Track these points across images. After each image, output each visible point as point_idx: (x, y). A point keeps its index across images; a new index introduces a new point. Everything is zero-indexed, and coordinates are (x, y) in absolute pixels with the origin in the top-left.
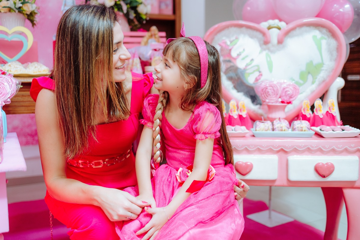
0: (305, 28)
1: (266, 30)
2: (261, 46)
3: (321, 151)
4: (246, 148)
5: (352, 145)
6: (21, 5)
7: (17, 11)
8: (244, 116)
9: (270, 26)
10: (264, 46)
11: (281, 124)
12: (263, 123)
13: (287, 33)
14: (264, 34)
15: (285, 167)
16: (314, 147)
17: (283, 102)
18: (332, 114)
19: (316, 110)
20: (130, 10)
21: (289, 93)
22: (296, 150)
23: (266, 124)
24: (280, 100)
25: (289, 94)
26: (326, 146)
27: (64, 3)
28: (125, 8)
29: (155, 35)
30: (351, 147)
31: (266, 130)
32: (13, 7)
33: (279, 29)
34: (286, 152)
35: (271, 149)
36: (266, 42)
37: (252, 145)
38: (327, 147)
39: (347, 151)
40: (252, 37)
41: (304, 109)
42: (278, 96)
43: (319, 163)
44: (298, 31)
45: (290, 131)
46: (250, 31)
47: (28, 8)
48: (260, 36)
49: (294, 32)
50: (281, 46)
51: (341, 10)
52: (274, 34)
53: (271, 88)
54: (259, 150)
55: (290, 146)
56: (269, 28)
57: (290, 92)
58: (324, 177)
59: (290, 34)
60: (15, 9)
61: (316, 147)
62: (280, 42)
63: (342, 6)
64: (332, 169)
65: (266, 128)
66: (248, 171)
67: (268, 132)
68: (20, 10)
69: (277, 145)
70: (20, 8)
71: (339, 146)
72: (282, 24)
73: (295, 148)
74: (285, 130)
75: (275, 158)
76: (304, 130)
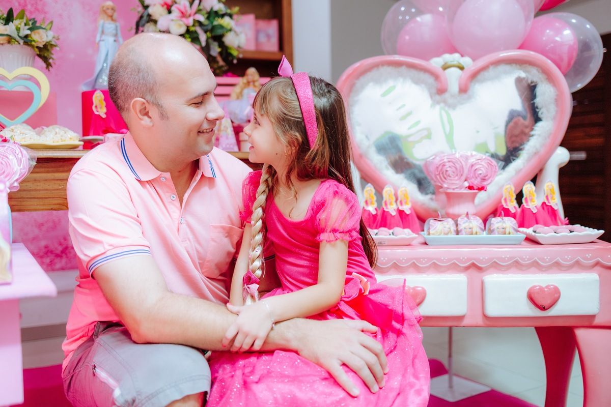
0: (502, 68)
1: (439, 70)
2: (431, 97)
3: (535, 266)
4: (414, 262)
5: (587, 255)
6: (28, 32)
7: (22, 42)
8: (408, 212)
9: (446, 63)
10: (438, 97)
11: (471, 222)
12: (440, 223)
13: (474, 76)
14: (436, 77)
15: (479, 294)
16: (526, 259)
17: (470, 188)
18: (551, 206)
19: (526, 199)
20: (211, 41)
21: (480, 172)
22: (496, 266)
23: (445, 223)
24: (466, 184)
25: (480, 174)
26: (546, 258)
27: (100, 29)
28: (203, 37)
29: (254, 82)
30: (586, 259)
31: (447, 234)
32: (15, 35)
33: (462, 68)
34: (479, 269)
35: (454, 264)
36: (441, 91)
37: (424, 259)
38: (547, 260)
39: (577, 266)
40: (417, 82)
41: (505, 200)
42: (463, 178)
43: (535, 286)
44: (492, 71)
45: (484, 234)
46: (414, 73)
47: (41, 37)
48: (431, 80)
49: (485, 74)
50: (465, 96)
51: (558, 39)
52: (453, 78)
53: (451, 164)
54: (436, 267)
55: (487, 258)
56: (445, 67)
57: (482, 171)
58: (543, 308)
59: (479, 77)
60: (18, 39)
61: (529, 259)
62: (464, 90)
63: (559, 32)
64: (556, 296)
65: (446, 230)
66: (418, 301)
67: (449, 236)
68: (27, 40)
69: (466, 258)
70: (26, 36)
71: (566, 257)
72: (466, 61)
73: (495, 262)
74: (476, 233)
75: (461, 279)
76: (507, 232)
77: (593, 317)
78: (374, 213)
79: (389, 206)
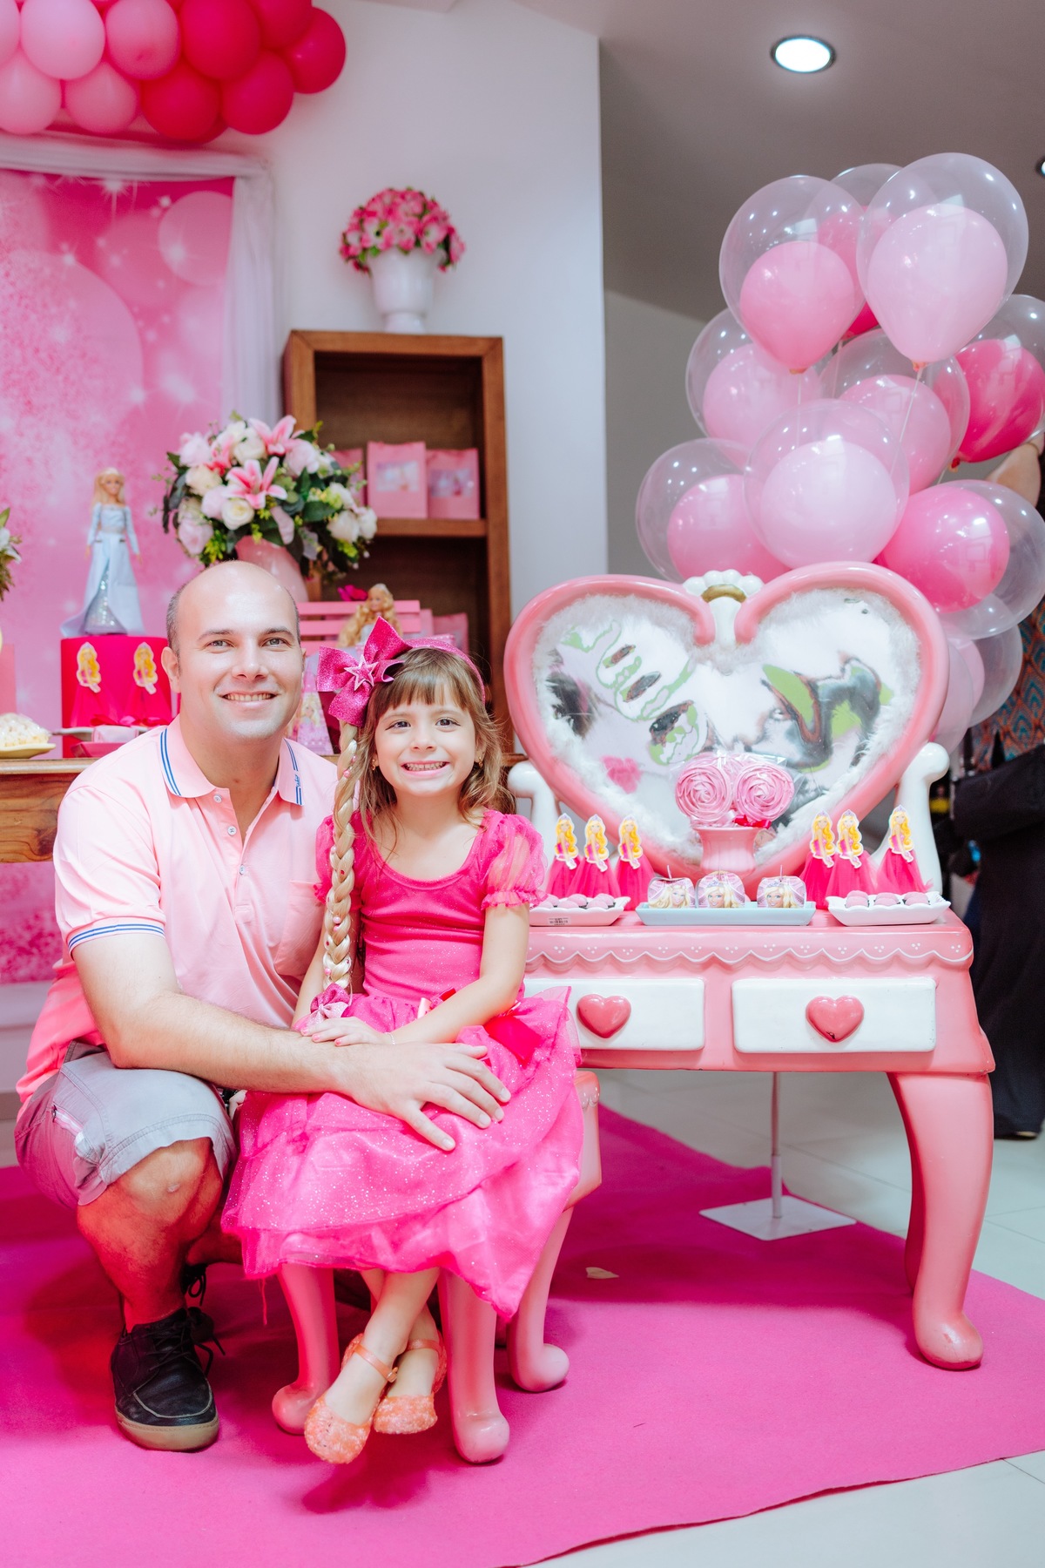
0: (816, 596)
1: (699, 604)
2: (687, 650)
3: (824, 963)
4: (611, 955)
5: (913, 945)
8: (635, 865)
9: (710, 589)
10: (697, 651)
11: (721, 885)
12: (667, 885)
13: (764, 611)
14: (693, 614)
15: (724, 1013)
16: (806, 951)
17: (742, 821)
18: (900, 855)
19: (842, 843)
21: (759, 793)
22: (754, 963)
23: (676, 886)
24: (732, 815)
25: (759, 796)
26: (840, 949)
28: (287, 526)
30: (911, 952)
31: (679, 906)
33: (740, 598)
34: (727, 968)
35: (681, 958)
36: (703, 640)
37: (628, 949)
38: (843, 953)
39: (899, 964)
40: (658, 622)
41: (816, 843)
42: (728, 803)
43: (822, 998)
44: (796, 603)
45: (750, 906)
46: (649, 605)
48: (683, 620)
49: (783, 609)
50: (747, 649)
51: (961, 533)
52: (724, 615)
53: (704, 779)
54: (650, 963)
55: (736, 948)
56: (709, 596)
57: (763, 792)
58: (833, 1038)
59: (773, 613)
61: (810, 952)
62: (744, 637)
63: (966, 519)
64: (854, 1015)
65: (678, 898)
66: (615, 1022)
67: (683, 909)
69: (700, 948)
71: (876, 948)
72: (751, 584)
73: (751, 955)
74: (731, 905)
75: (696, 983)
76: (786, 904)
77: (928, 1055)
78: (572, 865)
79: (595, 855)
